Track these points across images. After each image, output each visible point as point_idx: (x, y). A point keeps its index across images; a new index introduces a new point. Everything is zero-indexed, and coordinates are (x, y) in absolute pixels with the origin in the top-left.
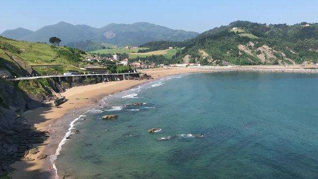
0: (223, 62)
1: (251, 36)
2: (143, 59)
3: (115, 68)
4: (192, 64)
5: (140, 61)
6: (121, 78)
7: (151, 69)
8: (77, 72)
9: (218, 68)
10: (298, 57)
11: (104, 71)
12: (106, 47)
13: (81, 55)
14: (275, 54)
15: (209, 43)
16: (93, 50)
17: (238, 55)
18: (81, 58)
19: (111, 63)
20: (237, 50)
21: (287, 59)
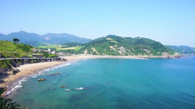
0: (103, 53)
1: (115, 42)
2: (64, 51)
3: (48, 55)
4: (88, 54)
5: (62, 52)
6: (51, 60)
7: (67, 56)
8: (27, 57)
9: (100, 56)
10: (136, 53)
11: (42, 56)
12: (45, 45)
13: (30, 48)
14: (126, 51)
15: (97, 45)
16: (38, 46)
17: (110, 51)
18: (30, 50)
19: (46, 52)
20: (109, 48)
21: (131, 53)
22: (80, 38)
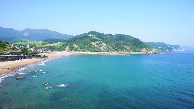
0: (85, 50)
1: (97, 38)
2: (44, 48)
3: (27, 52)
4: (70, 51)
5: (42, 49)
6: (30, 57)
7: (48, 53)
8: (3, 54)
9: (82, 53)
10: (117, 49)
11: (21, 53)
12: (23, 41)
13: (6, 44)
14: (107, 47)
15: (78, 41)
16: (16, 42)
17: (92, 47)
18: (7, 46)
19: (25, 49)
20: (91, 45)
21: (112, 49)
22: (61, 34)
